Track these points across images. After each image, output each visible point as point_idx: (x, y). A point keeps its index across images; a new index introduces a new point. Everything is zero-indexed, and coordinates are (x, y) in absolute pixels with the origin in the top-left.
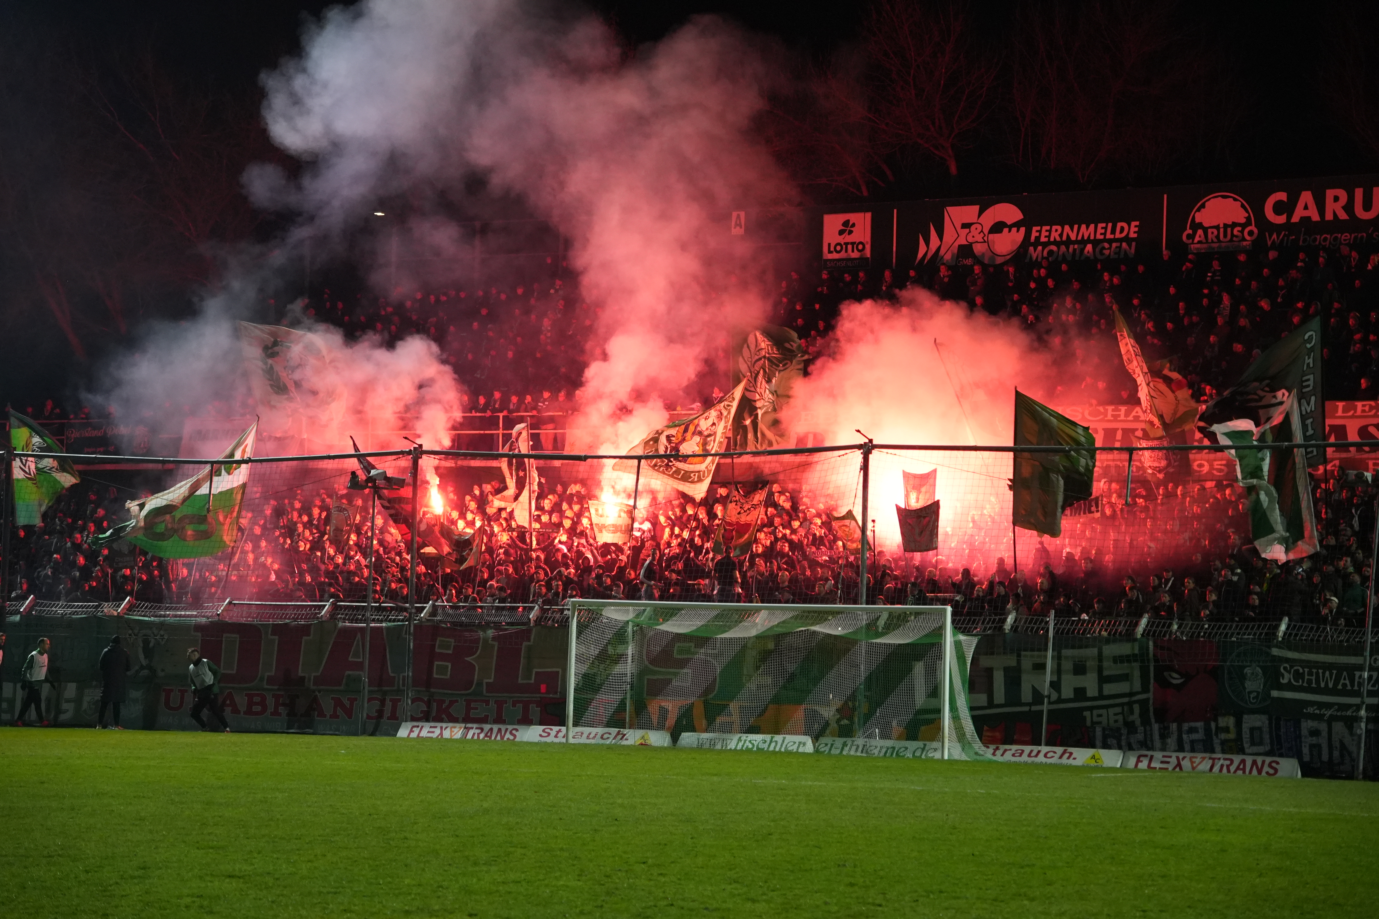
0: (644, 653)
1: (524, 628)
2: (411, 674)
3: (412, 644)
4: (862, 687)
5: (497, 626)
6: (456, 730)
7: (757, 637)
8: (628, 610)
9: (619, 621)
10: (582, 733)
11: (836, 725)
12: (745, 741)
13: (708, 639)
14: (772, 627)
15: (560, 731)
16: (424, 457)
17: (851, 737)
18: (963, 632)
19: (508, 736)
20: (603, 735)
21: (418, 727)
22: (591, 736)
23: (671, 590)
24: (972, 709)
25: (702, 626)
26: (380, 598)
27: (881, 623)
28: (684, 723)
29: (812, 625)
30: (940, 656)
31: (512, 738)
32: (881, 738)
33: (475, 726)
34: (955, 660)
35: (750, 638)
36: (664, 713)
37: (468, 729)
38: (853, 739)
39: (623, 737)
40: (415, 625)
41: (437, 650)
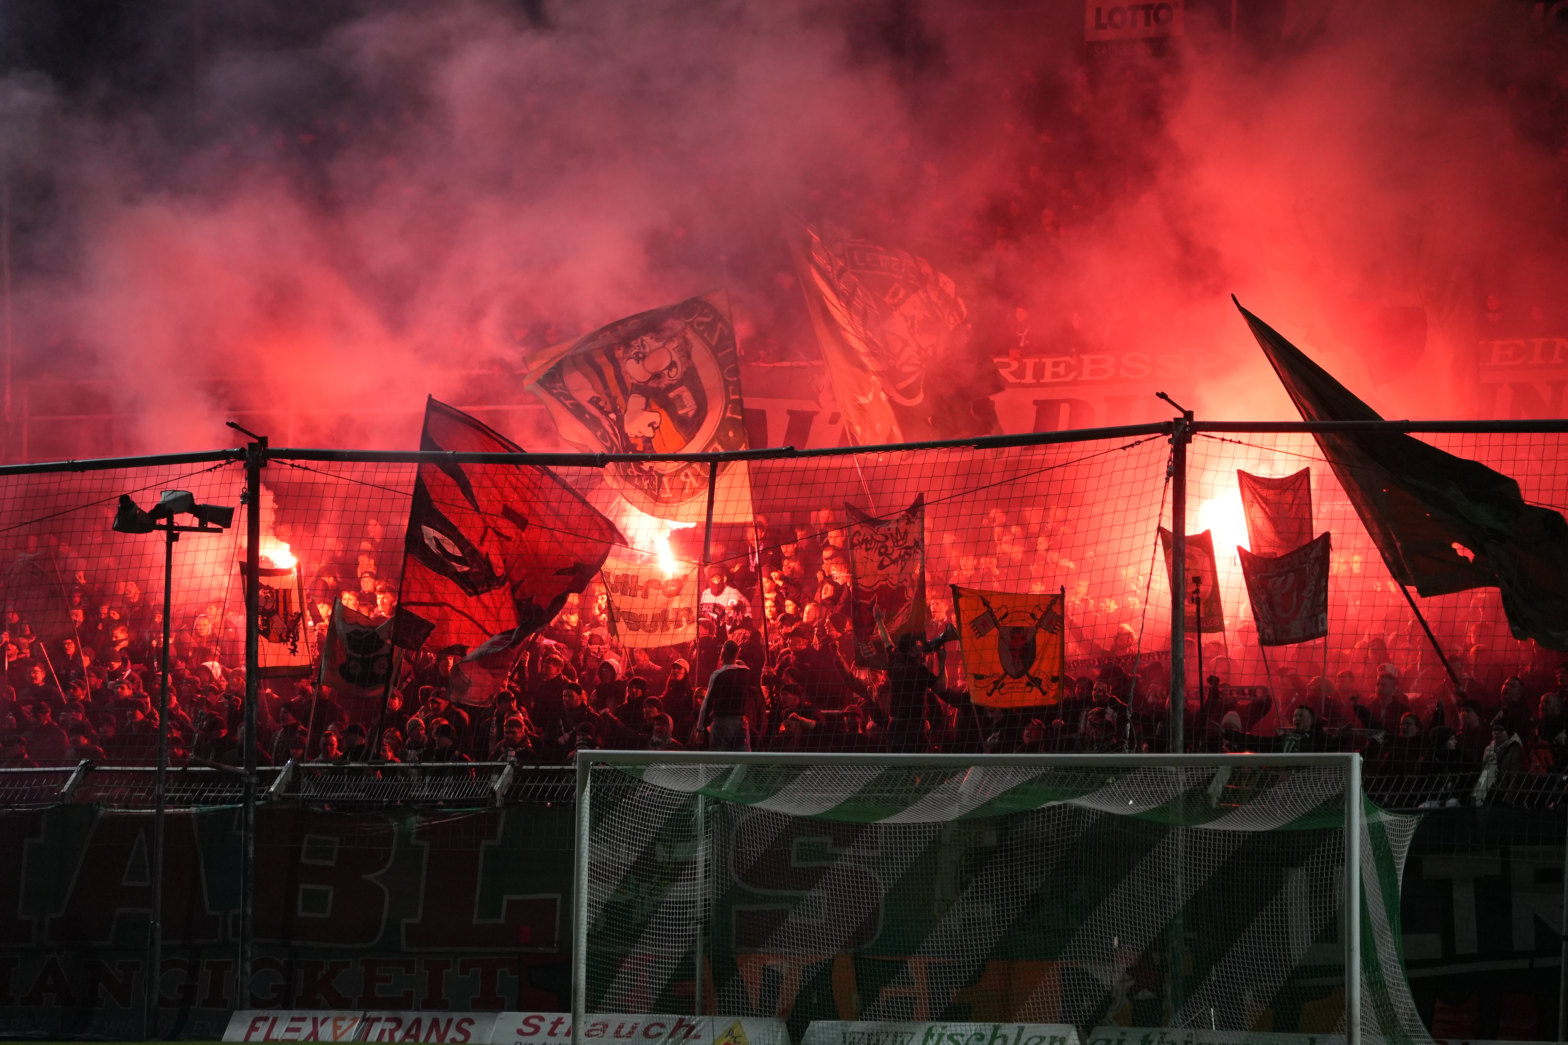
0: (731, 857)
1: (482, 810)
2: (249, 911)
3: (251, 849)
4: (1180, 921)
5: (429, 808)
6: (344, 1025)
7: (961, 822)
8: (697, 770)
9: (679, 794)
10: (606, 1026)
11: (1126, 1001)
12: (941, 1036)
13: (859, 828)
14: (990, 803)
15: (559, 1021)
16: (272, 463)
17: (1159, 1025)
18: (1387, 807)
19: (453, 1033)
20: (647, 1029)
21: (266, 1019)
22: (624, 1031)
23: (783, 728)
24: (1408, 965)
25: (848, 801)
26: (185, 756)
27: (1216, 788)
28: (815, 1001)
29: (1074, 795)
30: (1341, 857)
31: (460, 1037)
32: (1220, 1027)
33: (384, 1014)
34: (1371, 865)
35: (945, 824)
36: (772, 980)
37: (369, 1022)
38: (1165, 1029)
39: (689, 1032)
40: (258, 809)
41: (303, 860)
